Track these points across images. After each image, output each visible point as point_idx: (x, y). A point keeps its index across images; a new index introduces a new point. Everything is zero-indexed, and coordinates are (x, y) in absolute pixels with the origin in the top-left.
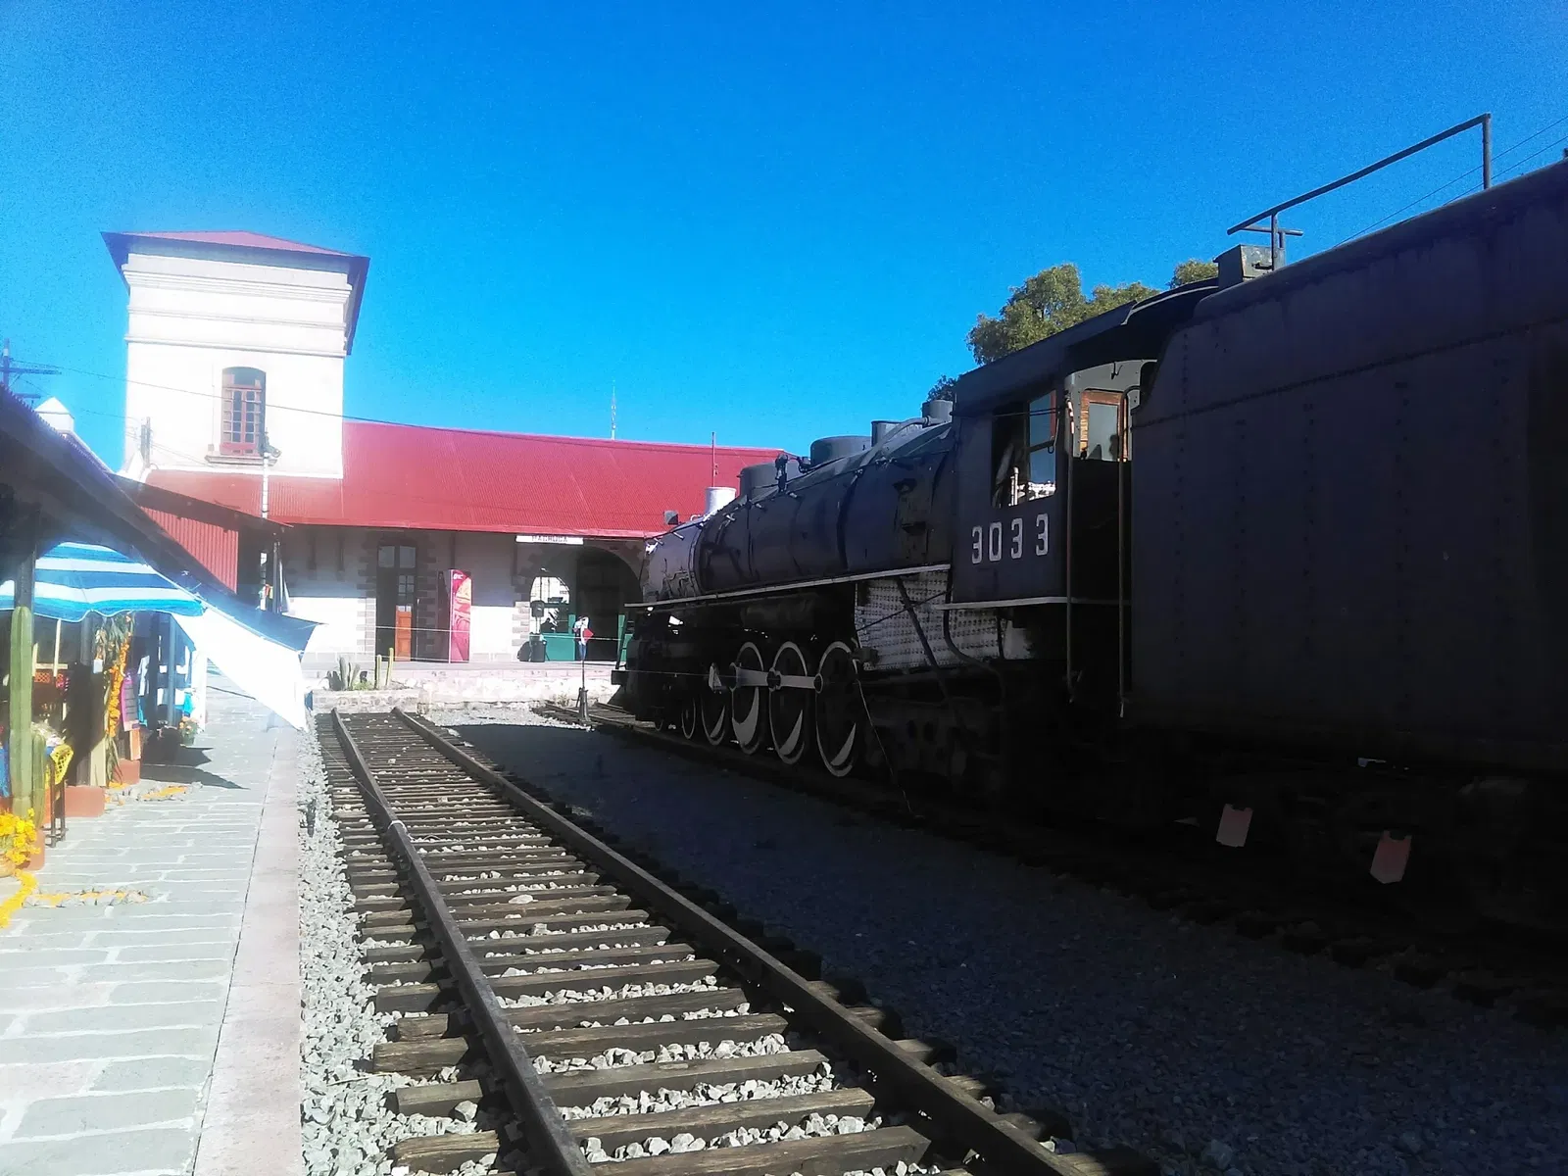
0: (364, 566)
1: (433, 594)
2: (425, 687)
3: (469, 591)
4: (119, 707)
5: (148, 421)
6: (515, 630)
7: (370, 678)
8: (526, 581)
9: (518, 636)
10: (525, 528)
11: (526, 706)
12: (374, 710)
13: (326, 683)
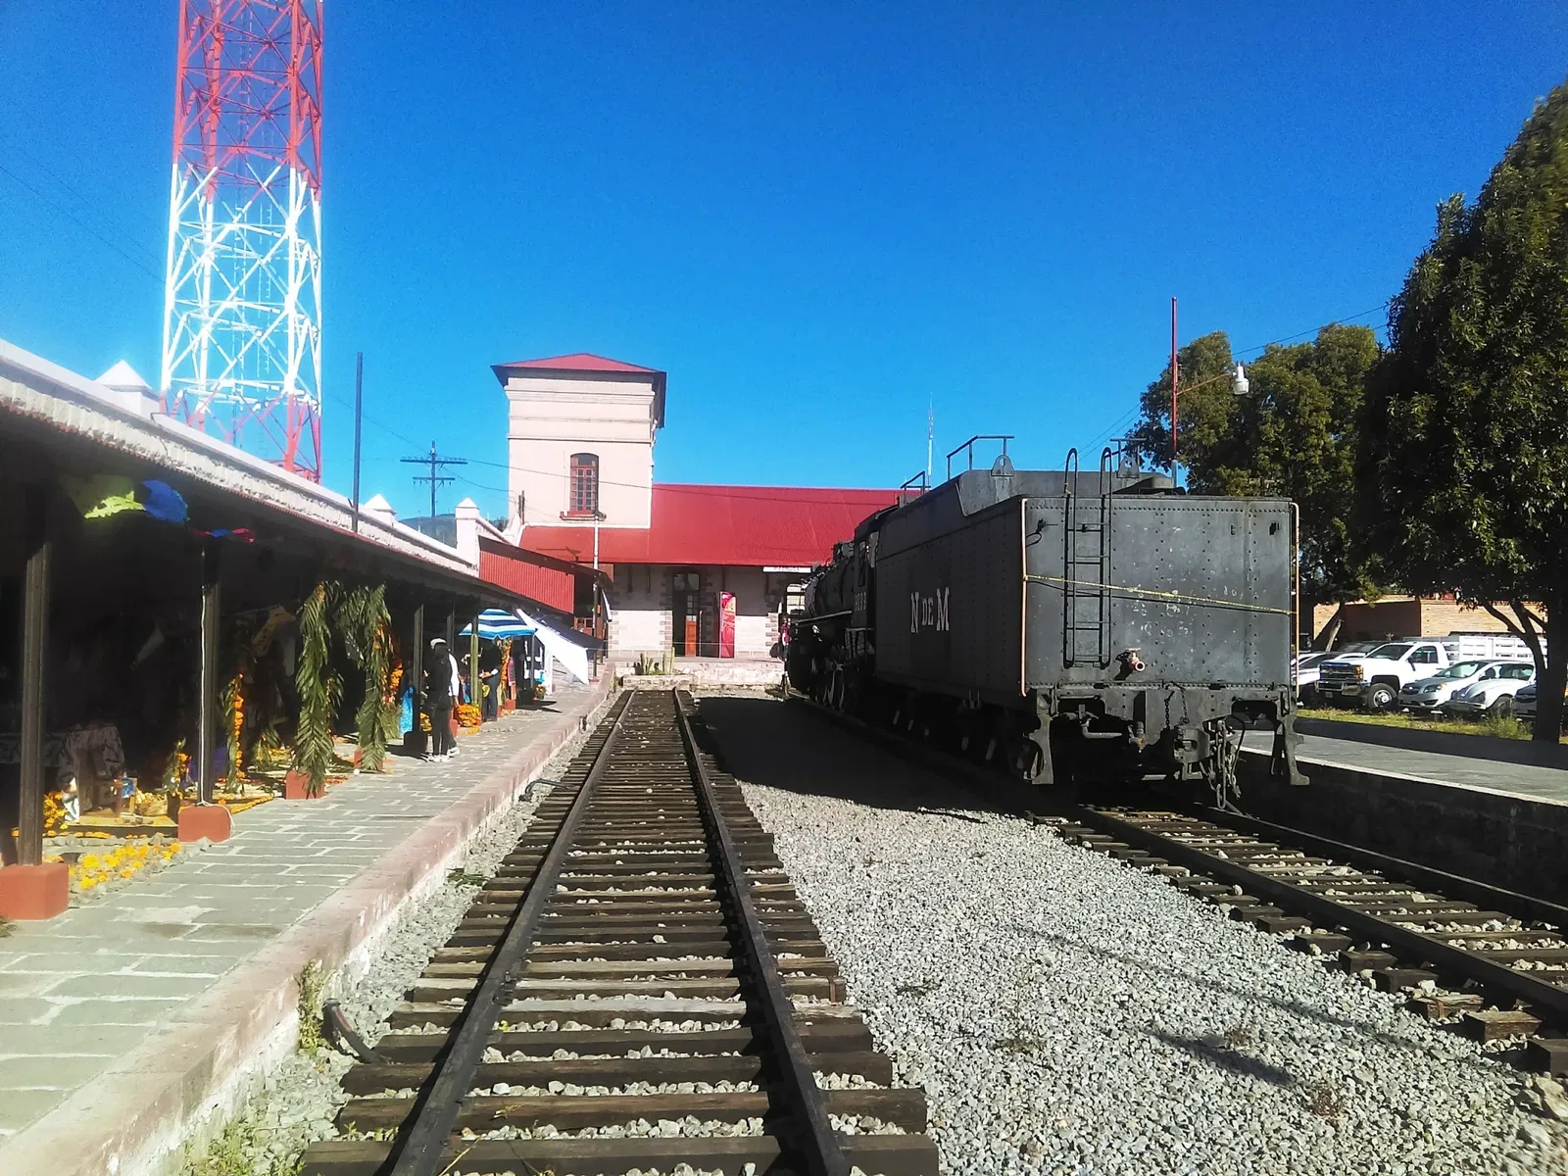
0: (664, 590)
1: (710, 609)
2: (696, 674)
3: (734, 607)
4: (506, 675)
5: (523, 492)
6: (768, 635)
7: (660, 667)
8: (775, 599)
9: (769, 639)
10: (769, 562)
11: (763, 688)
12: (662, 688)
13: (633, 671)
